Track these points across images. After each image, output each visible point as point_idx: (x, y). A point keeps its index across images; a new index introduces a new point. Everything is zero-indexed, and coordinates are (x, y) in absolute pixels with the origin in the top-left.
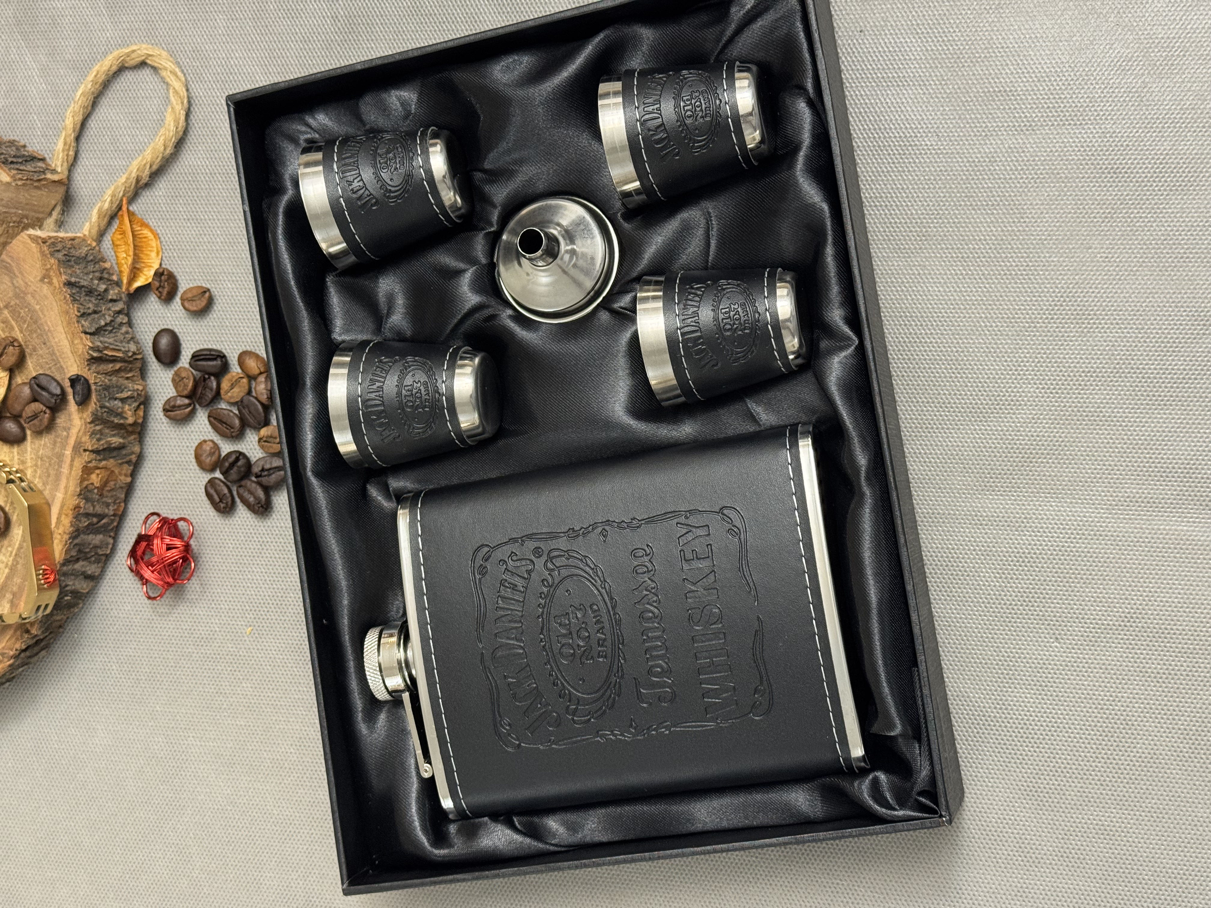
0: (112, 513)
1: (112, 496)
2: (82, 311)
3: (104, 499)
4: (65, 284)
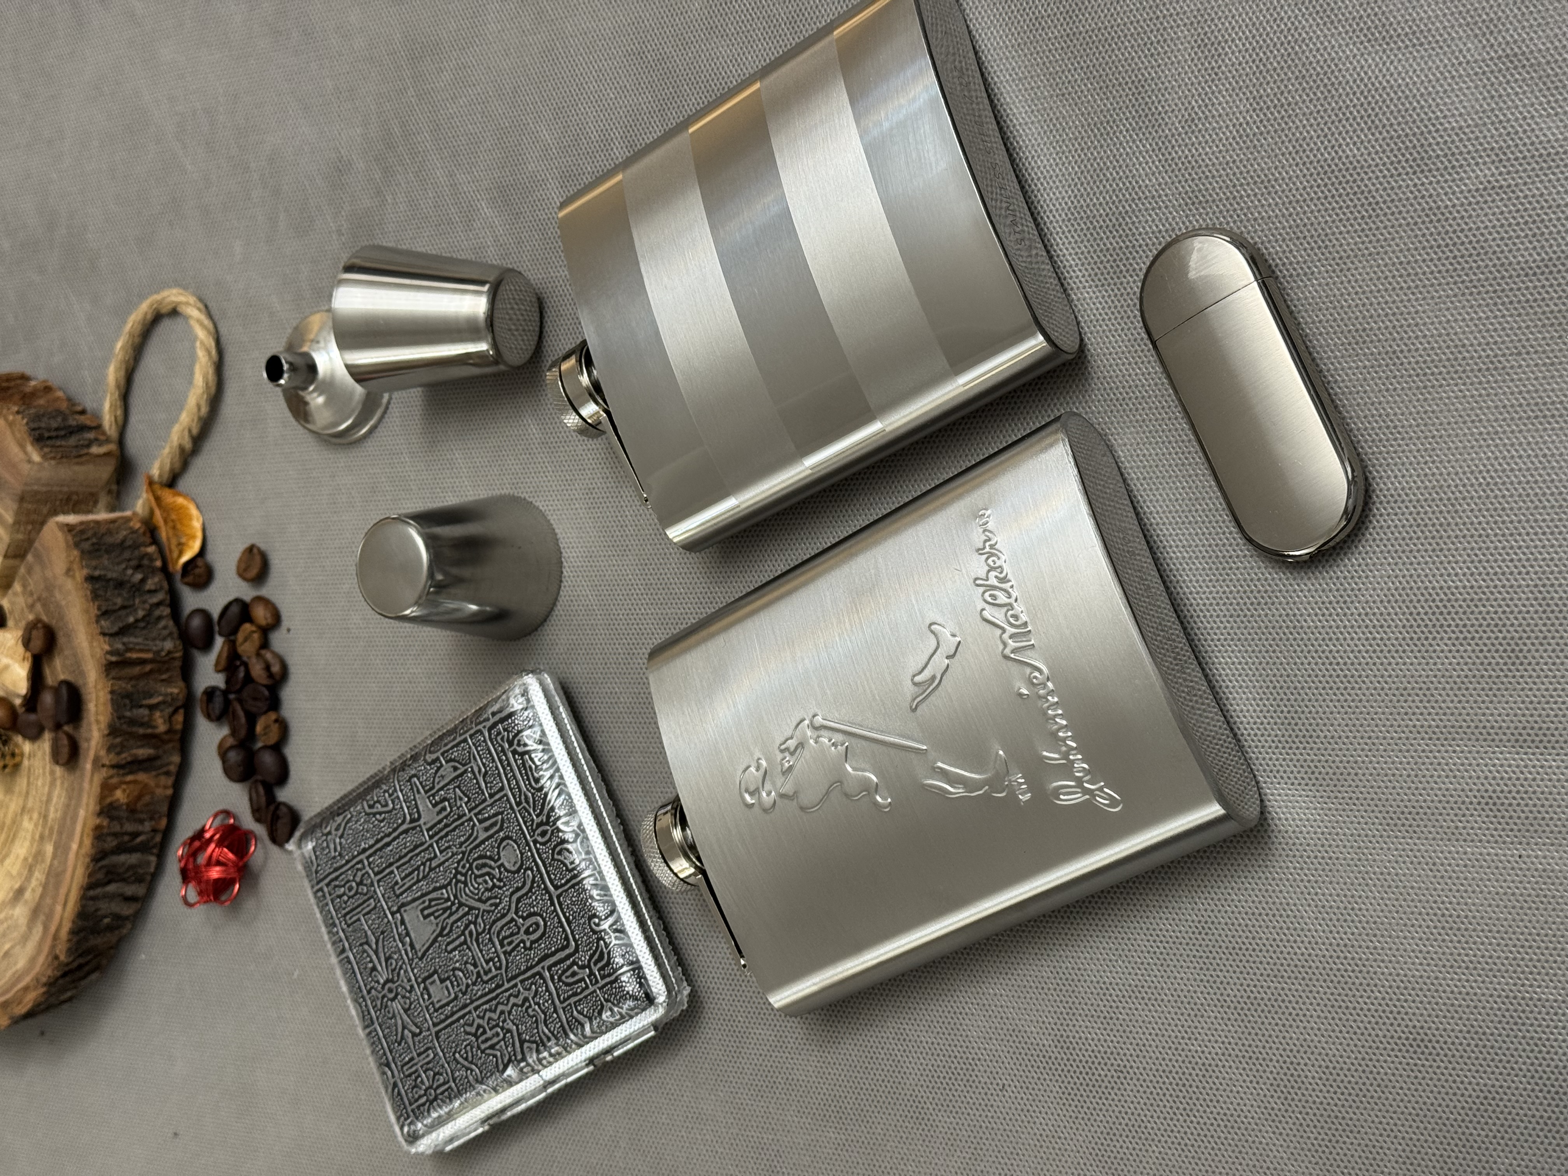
0: (149, 829)
1: (150, 810)
2: (101, 608)
3: (138, 815)
4: (87, 578)
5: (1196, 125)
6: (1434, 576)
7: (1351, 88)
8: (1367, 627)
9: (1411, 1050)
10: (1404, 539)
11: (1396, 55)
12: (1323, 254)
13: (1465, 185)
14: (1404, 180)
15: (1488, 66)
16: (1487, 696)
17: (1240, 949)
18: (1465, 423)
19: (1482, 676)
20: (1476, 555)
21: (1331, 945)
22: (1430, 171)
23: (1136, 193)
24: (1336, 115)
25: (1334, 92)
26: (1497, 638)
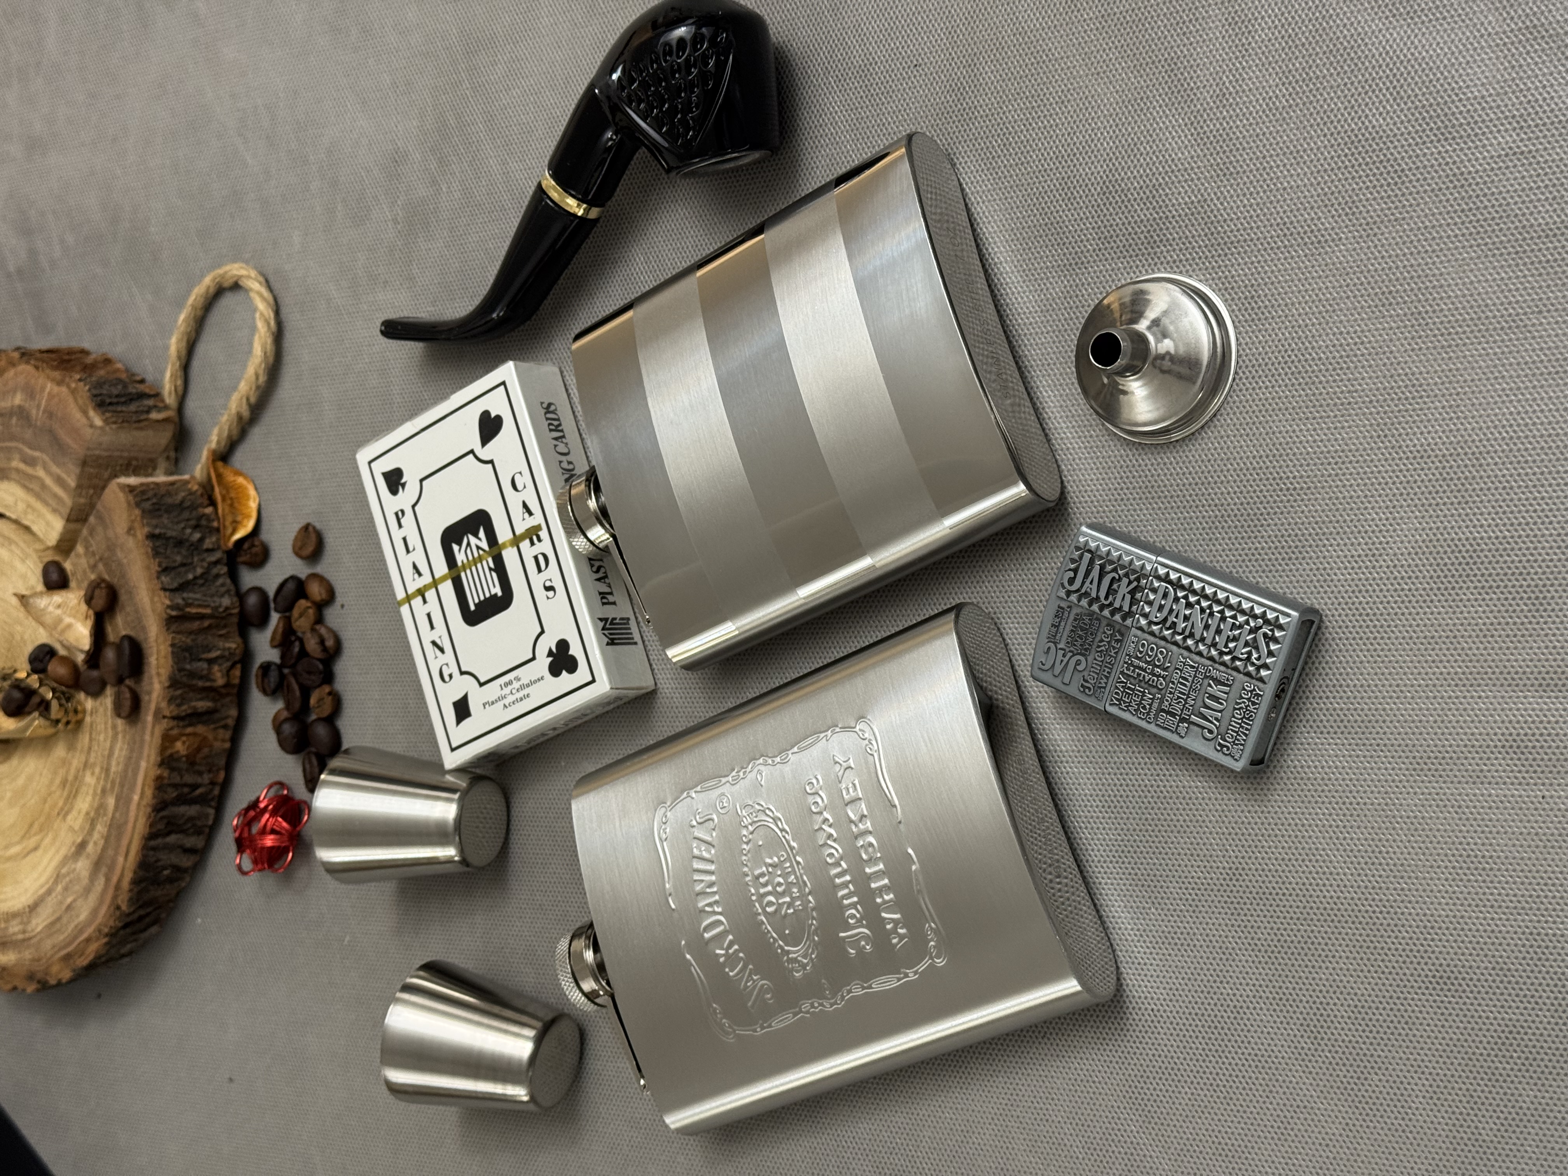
0: (208, 781)
1: (208, 764)
2: (164, 565)
3: (197, 768)
4: (148, 537)
5: (1227, 100)
6: (1460, 528)
7: (1377, 61)
8: (1395, 578)
9: (1438, 987)
10: (1430, 493)
11: (1420, 29)
12: (1350, 220)
13: (1488, 151)
14: (1428, 148)
15: (1508, 37)
16: (1512, 642)
17: (1271, 894)
18: (1488, 379)
19: (1507, 623)
20: (1500, 507)
21: (1359, 887)
22: (1454, 138)
23: (1170, 166)
24: (1363, 87)
25: (1360, 65)
26: (1521, 586)
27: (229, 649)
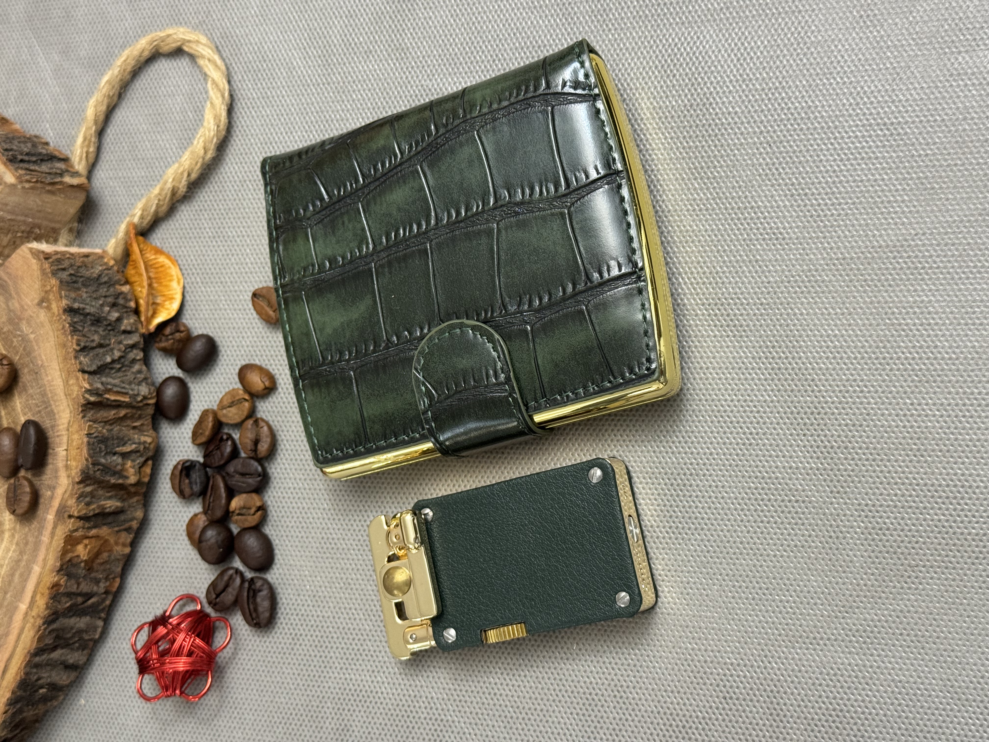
0: (102, 590)
1: (105, 570)
2: (82, 344)
3: (93, 575)
4: (65, 311)
27: (145, 442)
